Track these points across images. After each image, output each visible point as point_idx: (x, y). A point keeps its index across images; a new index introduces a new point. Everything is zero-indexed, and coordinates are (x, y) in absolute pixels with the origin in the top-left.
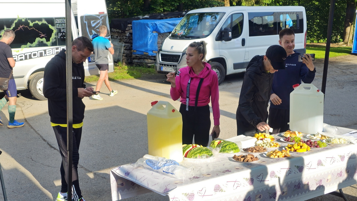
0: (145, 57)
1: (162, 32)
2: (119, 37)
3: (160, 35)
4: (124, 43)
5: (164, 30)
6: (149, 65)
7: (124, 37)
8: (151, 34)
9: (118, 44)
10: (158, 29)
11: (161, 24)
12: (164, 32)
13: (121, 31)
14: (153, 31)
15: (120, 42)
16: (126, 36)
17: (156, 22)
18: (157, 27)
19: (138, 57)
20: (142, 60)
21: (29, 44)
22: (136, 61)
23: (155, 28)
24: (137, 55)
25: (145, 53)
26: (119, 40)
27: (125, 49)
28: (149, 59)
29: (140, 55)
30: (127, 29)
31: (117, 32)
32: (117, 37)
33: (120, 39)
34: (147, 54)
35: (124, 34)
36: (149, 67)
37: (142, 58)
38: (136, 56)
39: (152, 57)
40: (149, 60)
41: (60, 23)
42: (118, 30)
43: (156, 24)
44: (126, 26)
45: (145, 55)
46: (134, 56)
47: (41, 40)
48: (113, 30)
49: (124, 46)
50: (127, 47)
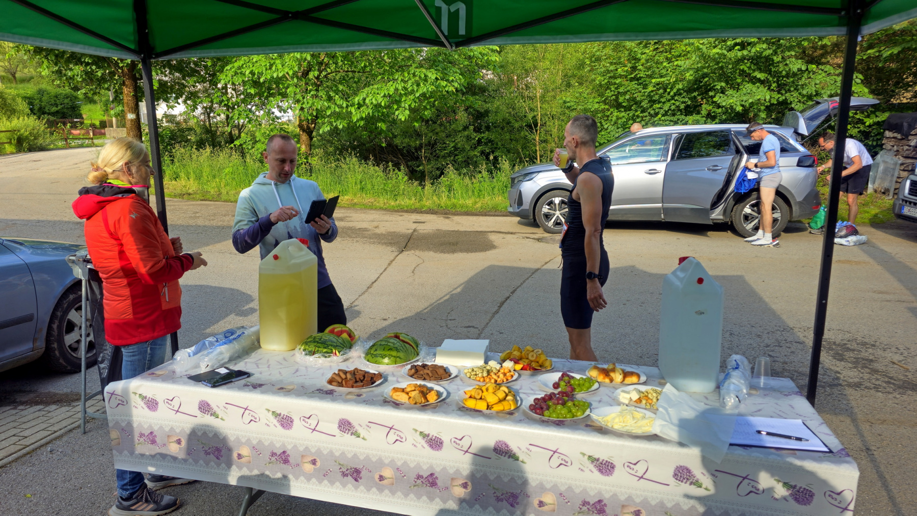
2: (895, 147)
4: (902, 158)
9: (892, 159)
13: (902, 135)
15: (896, 155)
16: (909, 146)
26: (895, 153)
27: (904, 170)
30: (913, 133)
31: (894, 138)
32: (893, 146)
33: (898, 151)
35: (905, 142)
42: (896, 135)
44: (912, 127)
48: (888, 134)
49: (902, 164)
50: (908, 166)
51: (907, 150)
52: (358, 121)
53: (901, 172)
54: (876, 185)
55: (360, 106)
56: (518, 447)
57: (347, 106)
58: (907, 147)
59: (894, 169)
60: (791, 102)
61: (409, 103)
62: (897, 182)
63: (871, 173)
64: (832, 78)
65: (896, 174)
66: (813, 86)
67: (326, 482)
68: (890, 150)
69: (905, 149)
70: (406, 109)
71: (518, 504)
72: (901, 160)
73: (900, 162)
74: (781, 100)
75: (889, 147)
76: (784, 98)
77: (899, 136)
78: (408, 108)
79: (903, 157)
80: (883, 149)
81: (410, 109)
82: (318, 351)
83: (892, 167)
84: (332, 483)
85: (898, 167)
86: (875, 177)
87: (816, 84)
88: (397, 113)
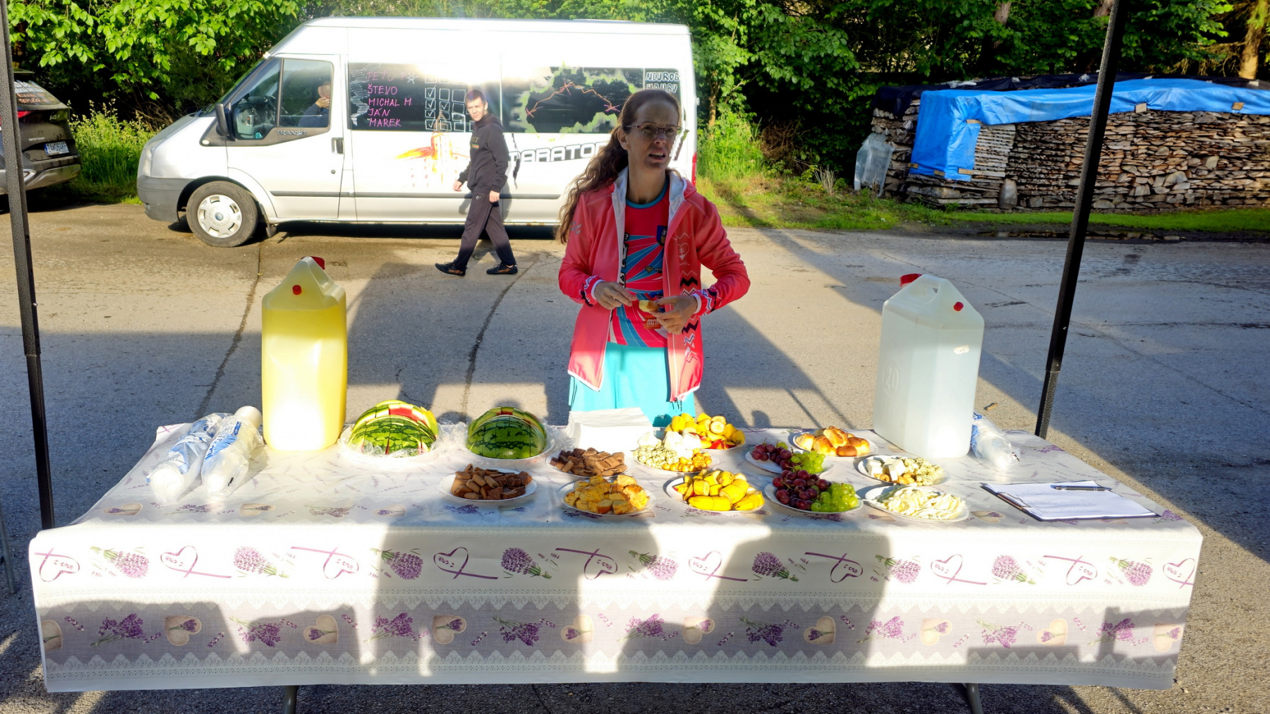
0: (937, 181)
1: (992, 123)
2: (887, 130)
3: (986, 130)
4: (894, 145)
5: (998, 118)
6: (942, 202)
7: (899, 131)
8: (961, 127)
9: (883, 146)
10: (983, 114)
11: (994, 102)
12: (997, 122)
13: (894, 115)
14: (968, 118)
15: (887, 141)
16: (903, 129)
17: (977, 97)
18: (980, 110)
19: (921, 180)
20: (929, 189)
21: (578, 125)
22: (914, 189)
23: (974, 111)
24: (918, 176)
25: (936, 172)
26: (886, 138)
27: (897, 160)
28: (947, 187)
29: (927, 176)
30: (907, 112)
31: (885, 118)
32: (884, 129)
33: (889, 135)
34: (941, 174)
35: (898, 124)
36: (943, 208)
37: (929, 185)
38: (917, 179)
39: (954, 182)
40: (945, 190)
41: (656, 82)
42: (887, 114)
43: (978, 103)
44: (906, 105)
45: (936, 177)
46: (911, 177)
47: (606, 118)
48: (878, 112)
49: (895, 153)
50: (901, 155)
51: (901, 134)
52: (117, 50)
53: (894, 163)
54: (864, 180)
55: (119, 26)
56: (789, 560)
57: (96, 25)
58: (901, 131)
59: (886, 159)
60: (766, 64)
61: (217, 27)
62: (888, 175)
63: (857, 164)
64: (814, 34)
65: (888, 166)
66: (793, 44)
67: (475, 653)
68: (881, 133)
69: (898, 133)
70: (209, 37)
71: (780, 640)
72: (894, 147)
73: (893, 150)
74: (753, 60)
75: (880, 130)
76: (757, 57)
77: (891, 116)
78: (213, 35)
79: (896, 143)
80: (872, 132)
81: (218, 37)
82: (394, 445)
83: (883, 155)
84: (486, 654)
85: (890, 156)
86: (863, 169)
87: (795, 42)
88: (192, 42)
